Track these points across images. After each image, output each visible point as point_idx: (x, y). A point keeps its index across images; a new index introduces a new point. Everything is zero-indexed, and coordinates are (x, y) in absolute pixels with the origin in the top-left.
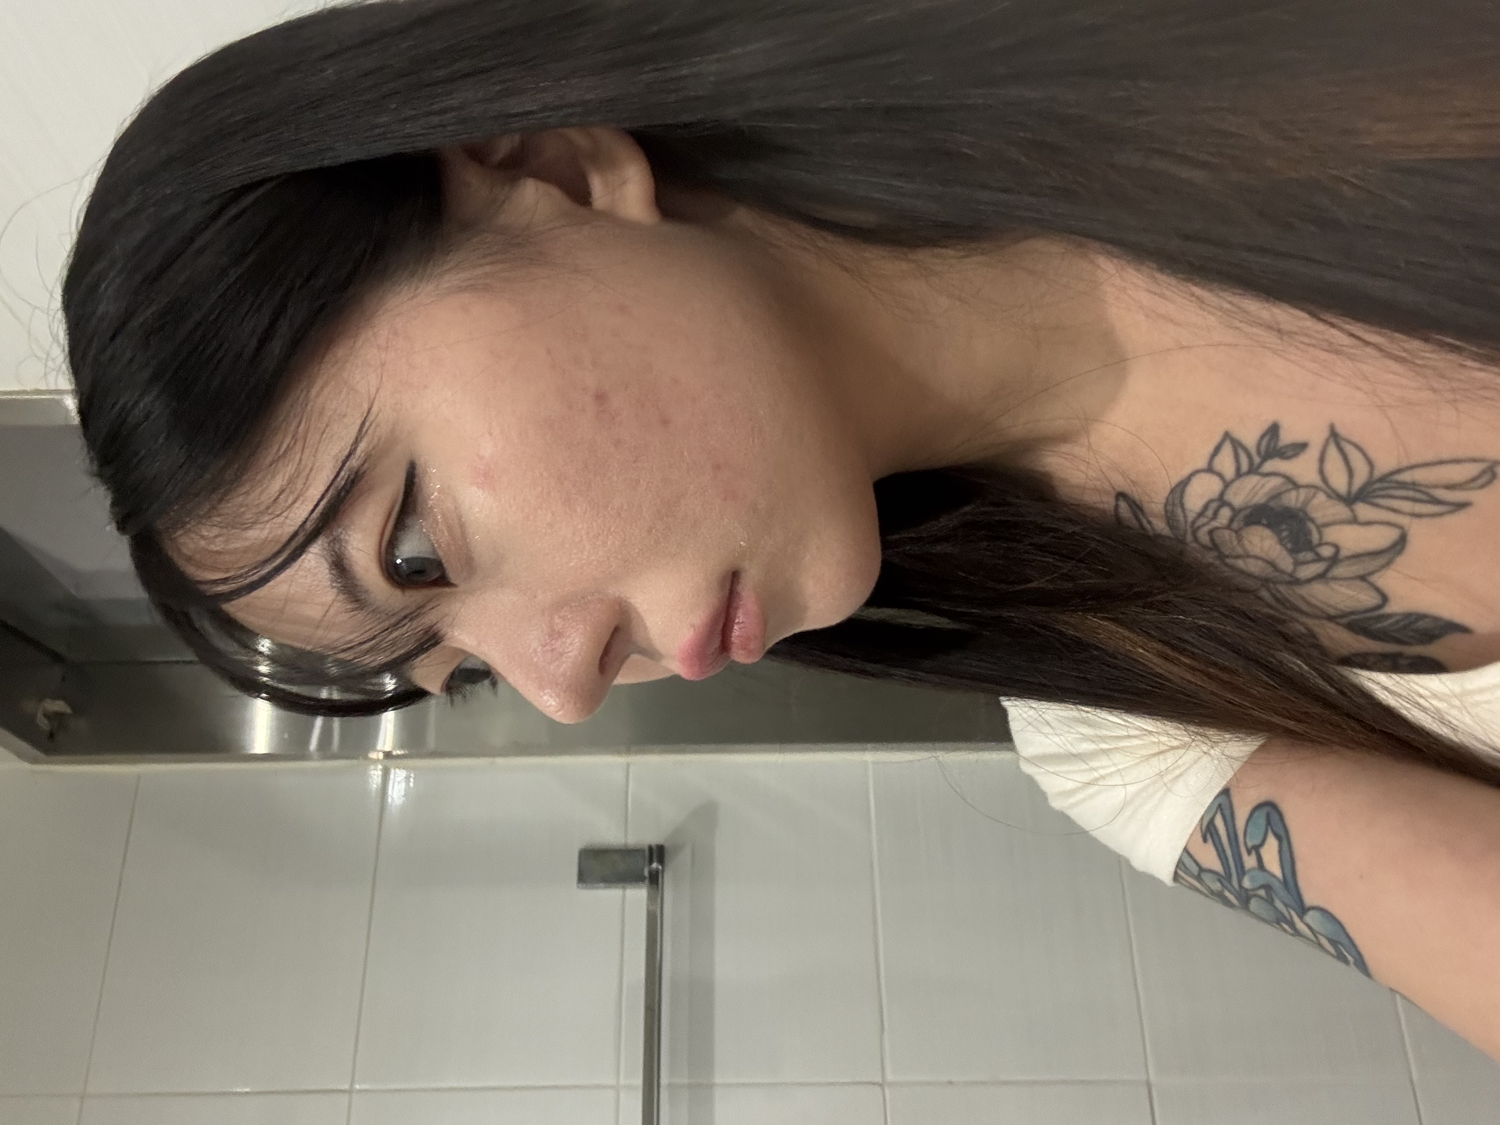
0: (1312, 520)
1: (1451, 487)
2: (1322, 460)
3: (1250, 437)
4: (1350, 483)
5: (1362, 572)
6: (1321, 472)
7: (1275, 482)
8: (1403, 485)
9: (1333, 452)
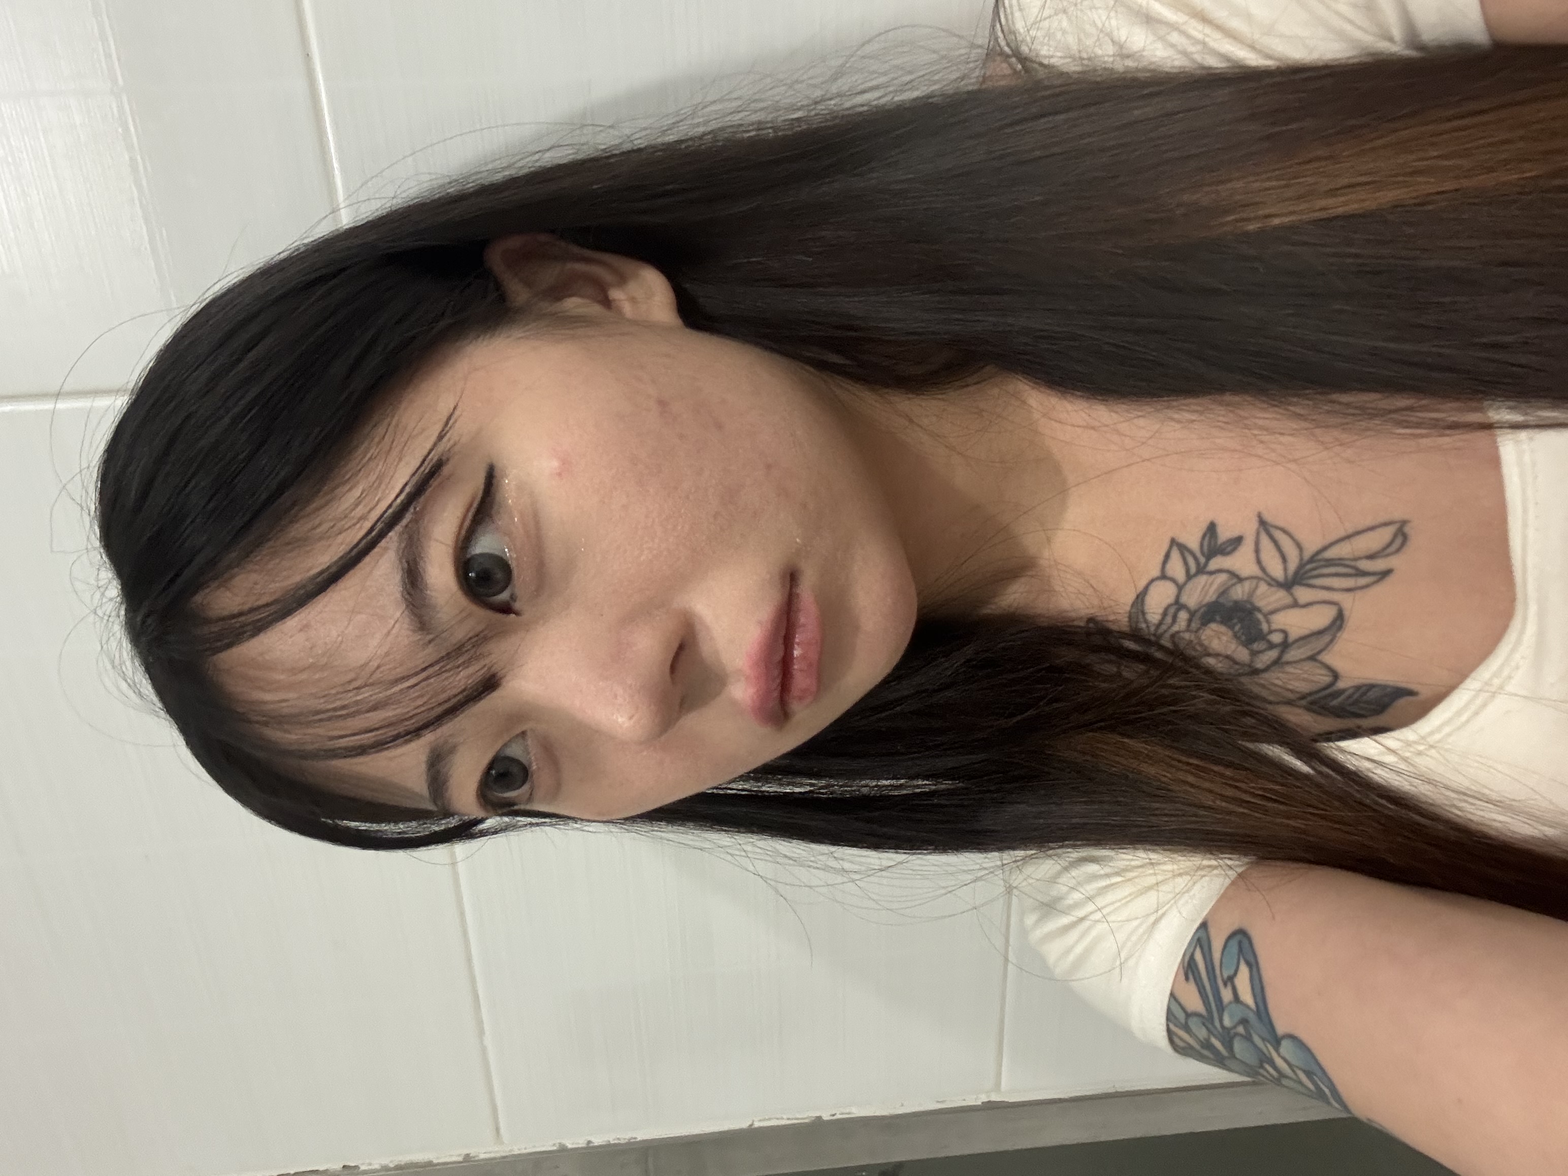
0: (1259, 610)
1: (1371, 557)
2: (1257, 551)
3: (1193, 540)
4: (1285, 569)
5: (1310, 653)
6: (1259, 562)
7: (1223, 577)
8: (1330, 562)
9: (1265, 541)
